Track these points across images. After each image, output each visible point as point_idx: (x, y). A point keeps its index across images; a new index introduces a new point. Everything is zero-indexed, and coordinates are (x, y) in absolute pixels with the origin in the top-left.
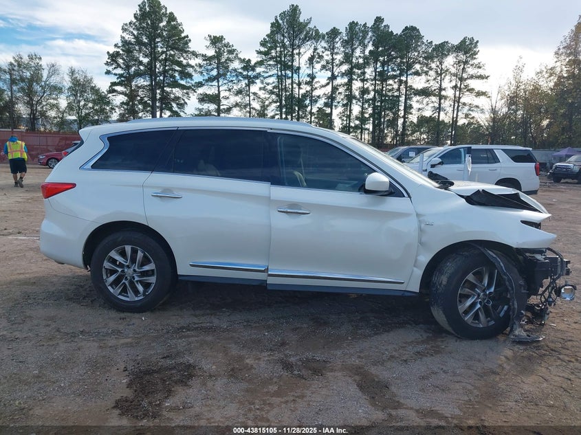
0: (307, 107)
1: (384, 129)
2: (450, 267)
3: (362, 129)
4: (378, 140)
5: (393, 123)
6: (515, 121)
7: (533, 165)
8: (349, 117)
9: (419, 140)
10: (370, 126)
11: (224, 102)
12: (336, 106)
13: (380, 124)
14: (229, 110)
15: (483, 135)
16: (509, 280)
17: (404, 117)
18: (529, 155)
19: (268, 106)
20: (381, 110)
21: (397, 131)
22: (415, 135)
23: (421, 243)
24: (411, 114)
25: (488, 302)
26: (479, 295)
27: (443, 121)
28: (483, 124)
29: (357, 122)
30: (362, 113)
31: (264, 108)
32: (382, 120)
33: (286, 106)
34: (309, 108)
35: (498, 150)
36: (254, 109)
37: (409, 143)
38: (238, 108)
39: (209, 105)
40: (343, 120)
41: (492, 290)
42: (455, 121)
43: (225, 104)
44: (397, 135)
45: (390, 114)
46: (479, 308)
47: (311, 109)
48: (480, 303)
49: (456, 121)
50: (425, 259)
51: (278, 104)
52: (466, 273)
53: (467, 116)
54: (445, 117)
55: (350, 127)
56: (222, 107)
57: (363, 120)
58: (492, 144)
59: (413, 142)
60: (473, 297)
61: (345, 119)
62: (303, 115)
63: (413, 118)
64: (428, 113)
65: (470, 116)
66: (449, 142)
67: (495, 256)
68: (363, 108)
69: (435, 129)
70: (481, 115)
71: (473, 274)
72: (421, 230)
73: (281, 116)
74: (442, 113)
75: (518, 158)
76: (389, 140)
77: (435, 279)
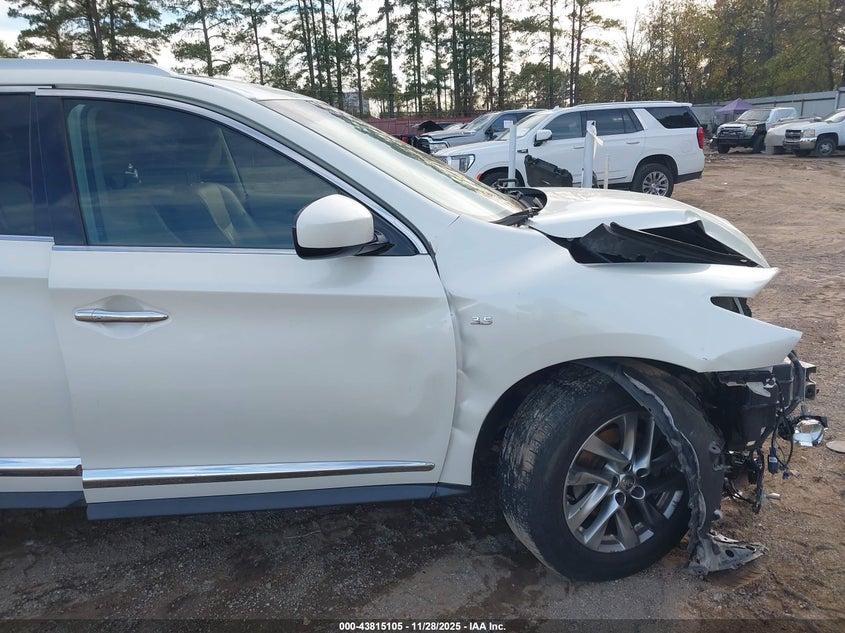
0: (351, 56)
1: (472, 86)
2: (540, 423)
3: (439, 88)
4: (465, 103)
5: (484, 76)
6: (662, 63)
7: (693, 131)
8: (417, 69)
9: (524, 100)
10: (450, 83)
11: (215, 55)
12: (396, 53)
13: (465, 78)
14: (225, 69)
15: (617, 87)
16: (687, 450)
17: (501, 67)
18: (686, 114)
19: (288, 58)
20: (465, 56)
21: (491, 89)
22: (519, 93)
23: (464, 367)
24: (510, 60)
25: (637, 492)
26: (615, 480)
27: (558, 69)
28: (615, 71)
29: (431, 77)
30: (438, 62)
31: (283, 61)
32: (468, 72)
33: (317, 56)
34: (354, 59)
35: (640, 109)
36: (266, 63)
37: (510, 106)
38: (240, 65)
39: (193, 61)
40: (409, 74)
41: (645, 463)
42: (575, 68)
43: (219, 59)
44: (492, 94)
45: (480, 63)
46: (618, 511)
47: (358, 60)
48: (619, 497)
49: (578, 68)
50: (479, 407)
51: (305, 54)
52: (582, 436)
53: (592, 59)
54: (561, 64)
55: (420, 85)
56: (214, 64)
57: (440, 74)
58: (629, 100)
59: (518, 105)
60: (601, 489)
61: (412, 72)
62: (346, 70)
63: (515, 67)
64: (535, 59)
65: (596, 60)
66: (568, 101)
67: (648, 391)
68: (437, 55)
69: (547, 83)
70: (611, 57)
71: (597, 434)
72: (462, 338)
73: (312, 73)
74: (555, 57)
75: (671, 120)
76: (481, 102)
77: (507, 449)
